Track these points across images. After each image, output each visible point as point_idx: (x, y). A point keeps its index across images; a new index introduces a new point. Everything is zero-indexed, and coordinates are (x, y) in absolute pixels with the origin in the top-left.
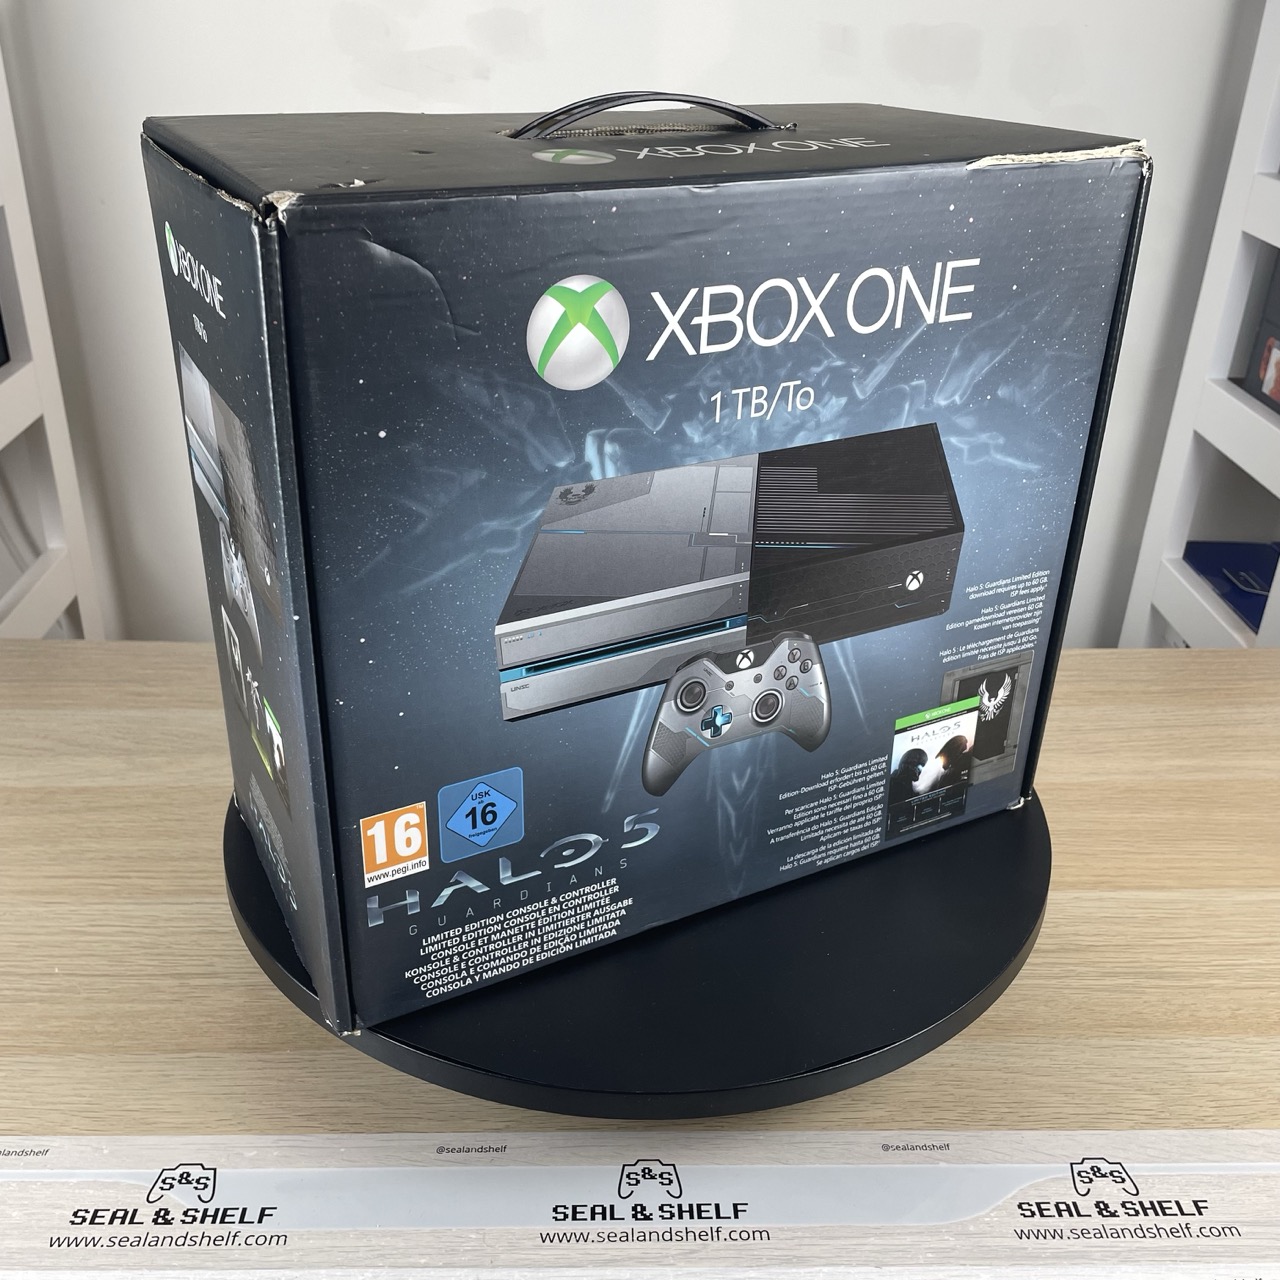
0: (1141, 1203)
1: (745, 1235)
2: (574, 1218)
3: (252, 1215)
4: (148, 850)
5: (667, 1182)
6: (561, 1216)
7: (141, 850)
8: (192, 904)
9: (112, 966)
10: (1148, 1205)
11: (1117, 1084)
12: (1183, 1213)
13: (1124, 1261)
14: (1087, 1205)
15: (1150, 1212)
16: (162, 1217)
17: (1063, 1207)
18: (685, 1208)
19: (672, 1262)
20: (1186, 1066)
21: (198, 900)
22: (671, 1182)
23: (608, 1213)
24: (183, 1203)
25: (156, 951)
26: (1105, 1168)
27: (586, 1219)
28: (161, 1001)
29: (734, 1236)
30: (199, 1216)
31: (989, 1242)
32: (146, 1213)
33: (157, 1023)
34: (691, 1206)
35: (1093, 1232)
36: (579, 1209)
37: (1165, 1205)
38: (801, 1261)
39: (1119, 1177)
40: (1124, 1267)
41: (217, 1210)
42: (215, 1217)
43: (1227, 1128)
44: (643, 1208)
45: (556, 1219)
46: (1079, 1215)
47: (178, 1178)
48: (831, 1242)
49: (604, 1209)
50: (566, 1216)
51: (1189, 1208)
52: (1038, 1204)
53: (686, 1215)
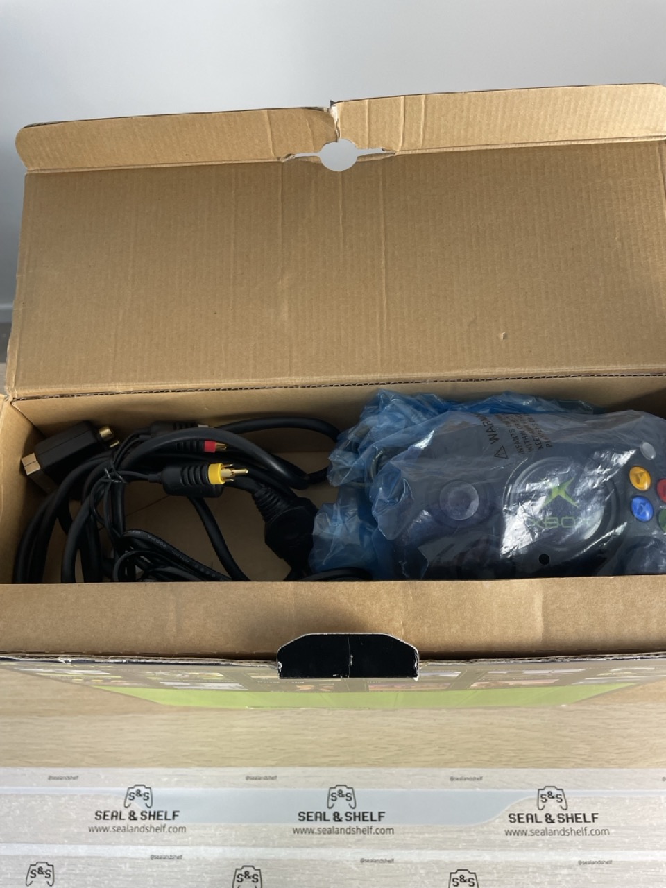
0: (567, 815)
1: (382, 831)
2: (308, 820)
3: (170, 816)
5: (349, 799)
6: (302, 818)
10: (570, 816)
11: (572, 737)
12: (585, 821)
13: (552, 849)
14: (541, 816)
15: (570, 820)
16: (132, 816)
17: (530, 817)
18: (357, 814)
19: (350, 845)
20: (609, 725)
22: (351, 799)
23: (321, 817)
24: (140, 807)
26: (555, 792)
27: (312, 820)
29: (378, 831)
30: (147, 815)
31: (492, 837)
32: (125, 815)
34: (359, 813)
35: (541, 832)
36: (310, 814)
37: (578, 816)
38: (406, 846)
39: (559, 798)
40: (551, 853)
41: (155, 813)
42: (154, 816)
43: (620, 767)
44: (338, 814)
45: (299, 819)
46: (537, 822)
47: (135, 793)
48: (421, 836)
49: (321, 814)
50: (304, 819)
51: (589, 818)
52: (519, 815)
53: (357, 819)
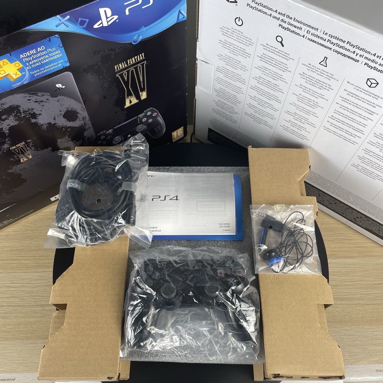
4: (24, 246)
7: (22, 246)
8: (42, 272)
9: (21, 301)
21: (42, 270)
25: (33, 295)
28: (38, 317)
33: (38, 327)
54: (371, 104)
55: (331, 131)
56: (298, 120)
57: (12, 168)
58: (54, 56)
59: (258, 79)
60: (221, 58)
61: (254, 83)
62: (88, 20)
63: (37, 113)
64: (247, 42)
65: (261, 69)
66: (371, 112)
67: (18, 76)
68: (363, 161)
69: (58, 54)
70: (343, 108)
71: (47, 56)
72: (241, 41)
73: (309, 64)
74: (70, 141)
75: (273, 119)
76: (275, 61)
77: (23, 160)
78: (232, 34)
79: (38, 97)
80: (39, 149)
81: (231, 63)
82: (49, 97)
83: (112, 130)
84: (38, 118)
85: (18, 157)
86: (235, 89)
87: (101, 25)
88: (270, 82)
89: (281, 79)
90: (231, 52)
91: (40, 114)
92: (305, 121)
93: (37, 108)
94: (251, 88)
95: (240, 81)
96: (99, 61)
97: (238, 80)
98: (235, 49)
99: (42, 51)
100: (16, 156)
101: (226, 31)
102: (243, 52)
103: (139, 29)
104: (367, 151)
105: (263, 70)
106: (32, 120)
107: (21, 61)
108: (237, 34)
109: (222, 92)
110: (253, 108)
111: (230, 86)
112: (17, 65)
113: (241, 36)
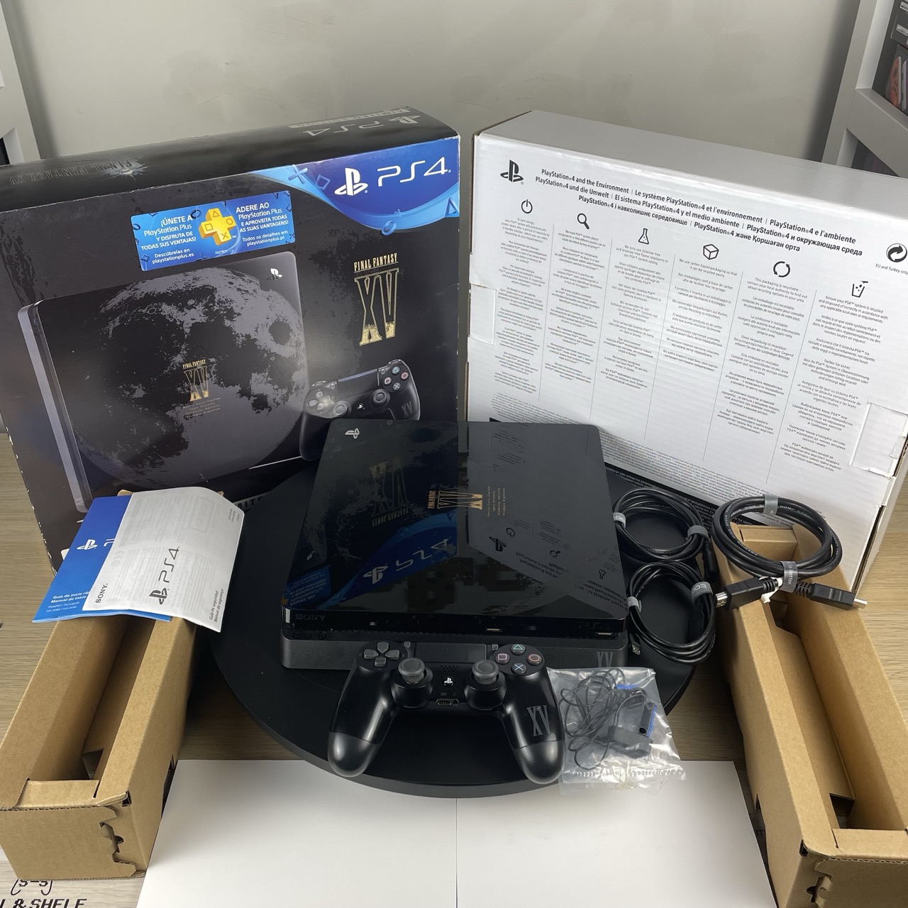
54: (718, 287)
55: (675, 356)
56: (626, 351)
57: (174, 408)
58: (278, 221)
59: (560, 294)
60: (504, 273)
61: (555, 302)
62: (329, 181)
63: (236, 310)
64: (539, 235)
65: (563, 275)
66: (720, 302)
67: (226, 239)
68: (732, 399)
69: (283, 220)
70: (683, 306)
71: (269, 219)
72: (531, 237)
73: (626, 247)
74: (270, 382)
75: (589, 362)
76: (581, 255)
77: (195, 397)
78: (518, 229)
79: (242, 283)
80: (222, 383)
81: (520, 278)
82: (258, 288)
83: (336, 383)
84: (234, 319)
85: (189, 389)
86: (528, 323)
87: (345, 192)
88: (577, 293)
89: (592, 283)
90: (518, 258)
91: (239, 314)
92: (636, 350)
93: (238, 302)
94: (551, 313)
95: (534, 305)
96: (334, 247)
97: (531, 304)
98: (524, 252)
99: (265, 210)
100: (186, 385)
101: (511, 226)
102: (537, 253)
103: (393, 213)
104: (734, 377)
105: (566, 276)
106: (226, 321)
107: (236, 216)
108: (525, 227)
109: (508, 334)
110: (557, 351)
111: (520, 320)
112: (230, 222)
113: (531, 229)
